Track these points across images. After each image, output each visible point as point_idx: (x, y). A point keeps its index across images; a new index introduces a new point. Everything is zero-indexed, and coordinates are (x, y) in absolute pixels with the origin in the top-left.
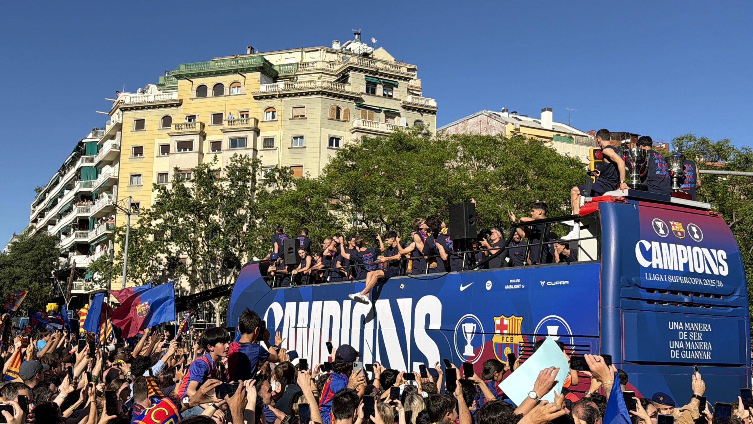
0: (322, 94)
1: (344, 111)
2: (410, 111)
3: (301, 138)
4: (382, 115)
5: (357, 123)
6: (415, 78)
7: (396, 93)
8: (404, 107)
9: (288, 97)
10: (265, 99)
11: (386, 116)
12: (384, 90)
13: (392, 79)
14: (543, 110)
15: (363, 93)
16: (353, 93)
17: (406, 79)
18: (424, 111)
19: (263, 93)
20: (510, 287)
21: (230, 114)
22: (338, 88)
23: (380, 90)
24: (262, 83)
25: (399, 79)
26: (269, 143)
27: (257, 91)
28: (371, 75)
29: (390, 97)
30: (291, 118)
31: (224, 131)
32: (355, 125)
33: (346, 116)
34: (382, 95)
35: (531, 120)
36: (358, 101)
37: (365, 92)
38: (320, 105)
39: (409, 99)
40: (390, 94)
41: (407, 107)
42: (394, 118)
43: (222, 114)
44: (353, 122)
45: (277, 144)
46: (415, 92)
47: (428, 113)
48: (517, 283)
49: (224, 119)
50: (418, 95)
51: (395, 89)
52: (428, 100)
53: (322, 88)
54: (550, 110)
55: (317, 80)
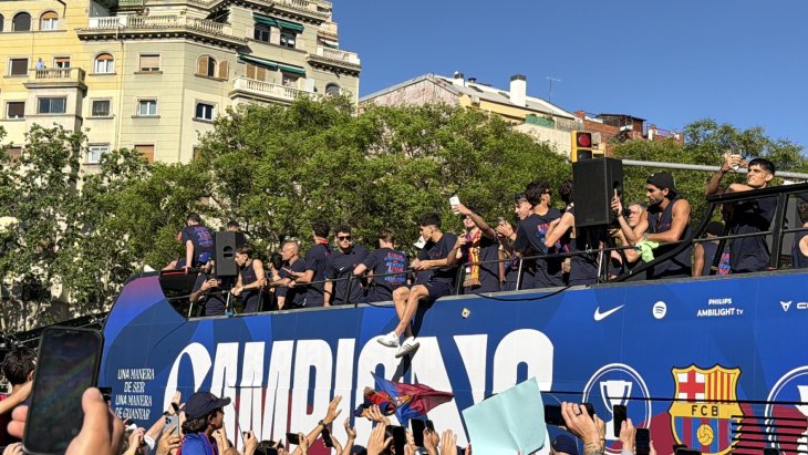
0: (187, 38)
1: (221, 65)
2: (321, 70)
3: (153, 102)
4: (279, 74)
5: (241, 84)
6: (329, 20)
7: (299, 42)
8: (312, 64)
9: (134, 39)
10: (97, 40)
11: (284, 76)
12: (282, 36)
13: (294, 20)
14: (513, 78)
15: (249, 39)
16: (234, 38)
17: (315, 22)
18: (342, 71)
19: (93, 30)
20: (709, 313)
21: (40, 60)
22: (212, 29)
23: (275, 35)
24: (91, 15)
25: (305, 21)
26: (101, 108)
27: (83, 27)
28: (263, 13)
29: (291, 47)
30: (137, 71)
31: (30, 87)
32: (237, 86)
33: (224, 72)
34: (278, 43)
35: (496, 91)
36: (242, 49)
37: (252, 37)
38: (183, 54)
39: (320, 51)
40: (291, 42)
41: (316, 64)
42: (297, 79)
43: (26, 60)
44: (234, 82)
45: (114, 109)
46: (328, 42)
47: (346, 74)
48: (727, 306)
49: (29, 67)
50: (334, 47)
51: (298, 35)
52: (347, 55)
53: (187, 27)
54: (523, 78)
55: (179, 15)
